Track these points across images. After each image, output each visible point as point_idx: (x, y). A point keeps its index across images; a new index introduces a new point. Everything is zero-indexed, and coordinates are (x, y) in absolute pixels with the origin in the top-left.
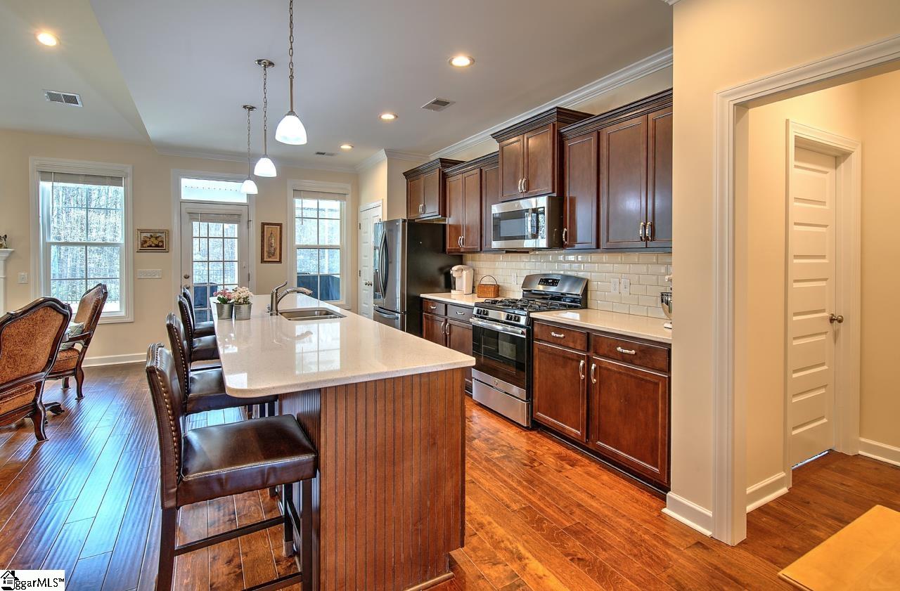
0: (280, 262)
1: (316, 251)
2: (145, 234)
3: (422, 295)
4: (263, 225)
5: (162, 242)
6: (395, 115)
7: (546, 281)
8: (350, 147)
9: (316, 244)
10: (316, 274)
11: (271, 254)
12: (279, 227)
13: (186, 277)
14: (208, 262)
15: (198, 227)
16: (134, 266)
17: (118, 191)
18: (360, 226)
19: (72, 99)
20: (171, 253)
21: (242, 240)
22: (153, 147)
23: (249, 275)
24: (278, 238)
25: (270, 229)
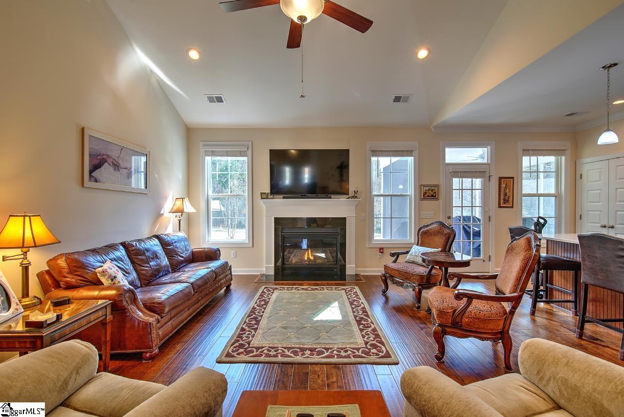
0: (512, 207)
1: (535, 198)
2: (425, 188)
4: (500, 178)
5: (435, 193)
9: (536, 193)
11: (506, 201)
12: (512, 180)
13: (449, 218)
14: (462, 207)
15: (456, 182)
16: (419, 210)
17: (410, 159)
18: (581, 176)
19: (406, 99)
20: (441, 201)
21: (485, 190)
22: (431, 127)
23: (490, 217)
24: (512, 189)
25: (505, 182)
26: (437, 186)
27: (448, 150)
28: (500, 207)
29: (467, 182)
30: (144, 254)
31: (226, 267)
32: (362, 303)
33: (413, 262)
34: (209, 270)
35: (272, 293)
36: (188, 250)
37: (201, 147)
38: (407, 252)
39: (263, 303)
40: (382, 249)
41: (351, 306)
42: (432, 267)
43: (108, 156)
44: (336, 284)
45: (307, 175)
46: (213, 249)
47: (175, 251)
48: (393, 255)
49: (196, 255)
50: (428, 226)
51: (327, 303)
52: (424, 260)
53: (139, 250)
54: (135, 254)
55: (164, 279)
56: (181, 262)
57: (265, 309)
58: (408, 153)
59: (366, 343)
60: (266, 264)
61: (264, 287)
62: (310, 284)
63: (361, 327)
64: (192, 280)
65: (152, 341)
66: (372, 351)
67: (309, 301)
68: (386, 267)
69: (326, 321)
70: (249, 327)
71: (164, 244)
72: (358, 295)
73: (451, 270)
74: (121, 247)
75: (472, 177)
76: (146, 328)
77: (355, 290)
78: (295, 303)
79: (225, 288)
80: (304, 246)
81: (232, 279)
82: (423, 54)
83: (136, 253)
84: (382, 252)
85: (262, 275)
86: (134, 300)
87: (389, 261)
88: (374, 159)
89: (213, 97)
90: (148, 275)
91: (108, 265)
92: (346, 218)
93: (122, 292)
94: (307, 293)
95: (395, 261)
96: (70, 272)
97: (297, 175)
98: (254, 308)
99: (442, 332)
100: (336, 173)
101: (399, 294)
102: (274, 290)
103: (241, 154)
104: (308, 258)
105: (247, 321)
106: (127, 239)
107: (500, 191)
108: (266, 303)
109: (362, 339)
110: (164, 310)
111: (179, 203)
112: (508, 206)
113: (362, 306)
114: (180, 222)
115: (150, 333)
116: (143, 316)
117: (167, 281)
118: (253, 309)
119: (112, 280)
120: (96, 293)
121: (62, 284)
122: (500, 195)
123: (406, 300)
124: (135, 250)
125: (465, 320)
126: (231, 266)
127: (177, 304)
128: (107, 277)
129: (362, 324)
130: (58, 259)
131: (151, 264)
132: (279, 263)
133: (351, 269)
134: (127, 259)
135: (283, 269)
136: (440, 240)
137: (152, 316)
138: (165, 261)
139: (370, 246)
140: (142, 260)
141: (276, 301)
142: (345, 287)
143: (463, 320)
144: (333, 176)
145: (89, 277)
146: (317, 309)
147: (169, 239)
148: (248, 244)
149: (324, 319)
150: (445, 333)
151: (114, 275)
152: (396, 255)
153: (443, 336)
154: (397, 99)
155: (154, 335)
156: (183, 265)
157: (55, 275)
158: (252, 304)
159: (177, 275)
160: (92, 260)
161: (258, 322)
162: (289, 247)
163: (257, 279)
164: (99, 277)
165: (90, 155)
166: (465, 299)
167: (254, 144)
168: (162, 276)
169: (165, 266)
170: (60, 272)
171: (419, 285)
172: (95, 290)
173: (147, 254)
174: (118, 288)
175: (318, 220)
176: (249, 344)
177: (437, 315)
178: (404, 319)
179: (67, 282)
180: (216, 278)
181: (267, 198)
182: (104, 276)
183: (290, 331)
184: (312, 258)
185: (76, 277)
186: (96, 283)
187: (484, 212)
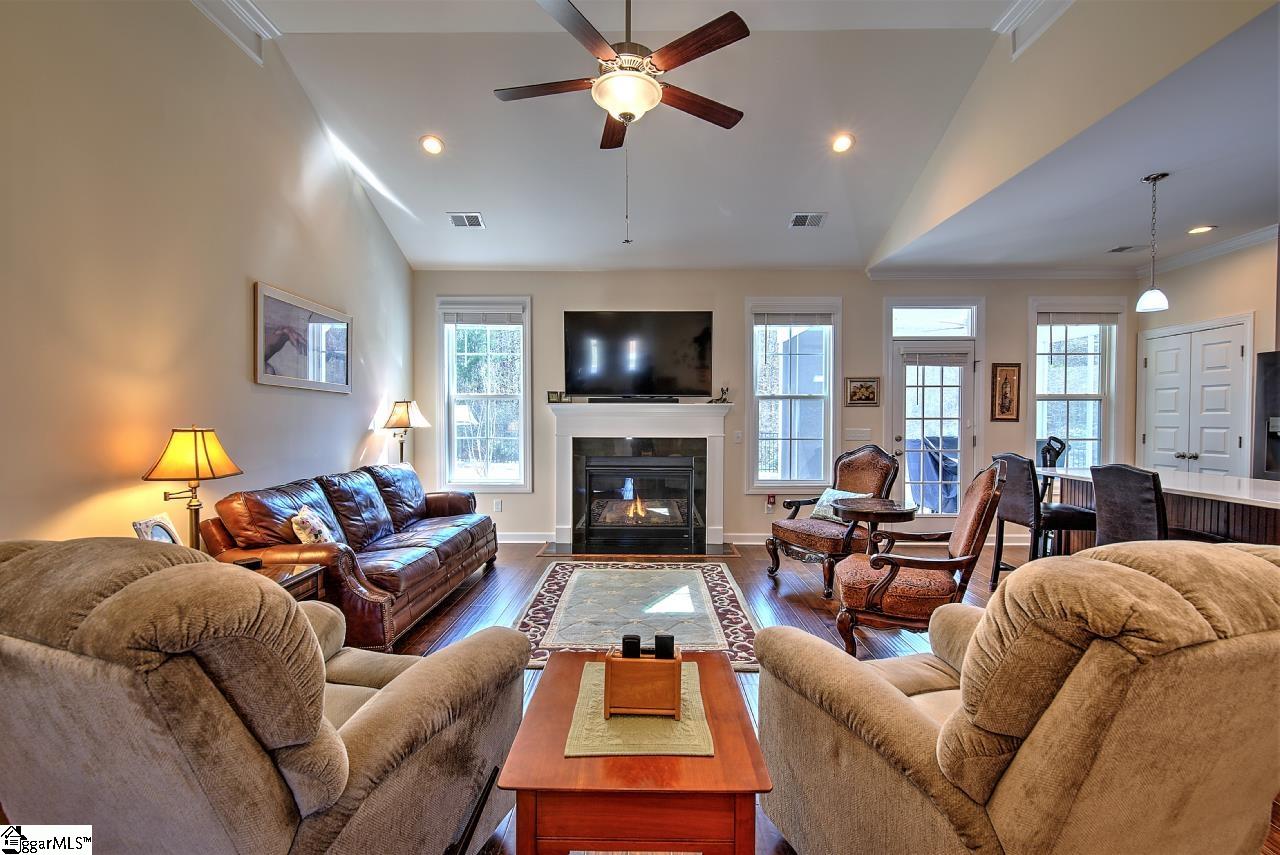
0: (1017, 420)
1: (1061, 403)
2: (854, 384)
4: (995, 366)
5: (873, 393)
8: (1208, 229)
9: (1064, 394)
11: (1005, 408)
12: (1016, 369)
13: (899, 439)
14: (923, 419)
15: (912, 373)
16: (841, 425)
17: (827, 330)
18: (1146, 363)
19: (816, 221)
20: (883, 407)
21: (966, 389)
22: (866, 270)
23: (974, 438)
24: (1016, 386)
25: (1004, 373)
26: (877, 380)
27: (898, 314)
28: (993, 419)
29: (932, 373)
30: (351, 499)
31: (486, 528)
32: (731, 588)
33: (824, 519)
34: (461, 529)
35: (571, 572)
36: (419, 496)
37: (438, 306)
38: (815, 501)
39: (556, 587)
40: (774, 496)
41: (711, 593)
42: (855, 526)
43: (291, 330)
44: (686, 560)
45: (633, 355)
46: (463, 494)
47: (400, 497)
48: (788, 505)
49: (433, 506)
50: (851, 453)
51: (670, 588)
52: (836, 511)
53: (344, 491)
54: (337, 498)
55: (385, 542)
56: (410, 516)
57: (559, 596)
58: (824, 318)
59: (731, 644)
60: (558, 523)
61: (554, 563)
62: (639, 560)
63: (725, 622)
64: (435, 544)
65: (384, 633)
66: (739, 654)
67: (637, 585)
68: (776, 528)
69: (667, 614)
70: (535, 621)
71: (382, 483)
72: (724, 577)
73: (882, 527)
74: (317, 486)
75: (942, 363)
76: (375, 611)
77: (719, 569)
78: (612, 588)
79: (485, 564)
80: (628, 494)
81: (496, 548)
82: (842, 143)
83: (341, 496)
84: (773, 503)
85: (550, 545)
86: (354, 569)
87: (782, 518)
88: (758, 330)
89: (462, 217)
90: (360, 534)
91: (306, 513)
92: (706, 439)
93: (336, 555)
94: (633, 573)
95: (793, 517)
96: (252, 522)
97: (613, 356)
98: (540, 595)
99: (852, 620)
100: (692, 351)
101: (799, 576)
102: (573, 568)
103: (512, 320)
104: (636, 514)
105: (530, 613)
106: (325, 473)
107: (993, 389)
108: (562, 588)
109: (725, 639)
110: (398, 586)
111: (401, 410)
112: (1009, 417)
113: (731, 592)
114: (402, 444)
115: (382, 620)
116: (368, 594)
117: (392, 545)
118: (538, 595)
119: (316, 536)
120: (294, 556)
121: (239, 541)
122: (993, 397)
123: (810, 584)
124: (339, 490)
125: (887, 600)
126: (494, 526)
127: (417, 579)
128: (308, 531)
129: (728, 618)
130: (232, 501)
131: (364, 515)
132: (582, 524)
133: (714, 534)
134: (329, 507)
135: (590, 533)
136: (872, 479)
137: (382, 595)
138: (384, 514)
139: (751, 491)
140: (349, 508)
141: (577, 586)
142: (702, 564)
143: (884, 601)
144: (685, 356)
145: (280, 529)
146: (650, 598)
147: (387, 474)
148: (525, 486)
149: (663, 611)
150: (856, 622)
151: (318, 529)
152: (794, 506)
153: (852, 627)
154: (800, 221)
155: (387, 624)
156: (412, 521)
157: (228, 526)
158: (537, 589)
159: (405, 536)
160: (279, 503)
161: (549, 615)
162: (600, 496)
163: (542, 550)
164: (296, 531)
165: (267, 330)
166: (887, 568)
167: (534, 301)
168: (381, 538)
169: (386, 522)
170: (237, 522)
171: (830, 556)
172: (293, 551)
173: (358, 499)
174: (329, 548)
175: (654, 441)
176: (537, 644)
177: (845, 593)
178: (799, 613)
179: (248, 538)
180: (472, 544)
181: (560, 401)
182: (304, 529)
183: (605, 627)
184: (642, 514)
185: (261, 530)
186: (292, 540)
187: (963, 428)
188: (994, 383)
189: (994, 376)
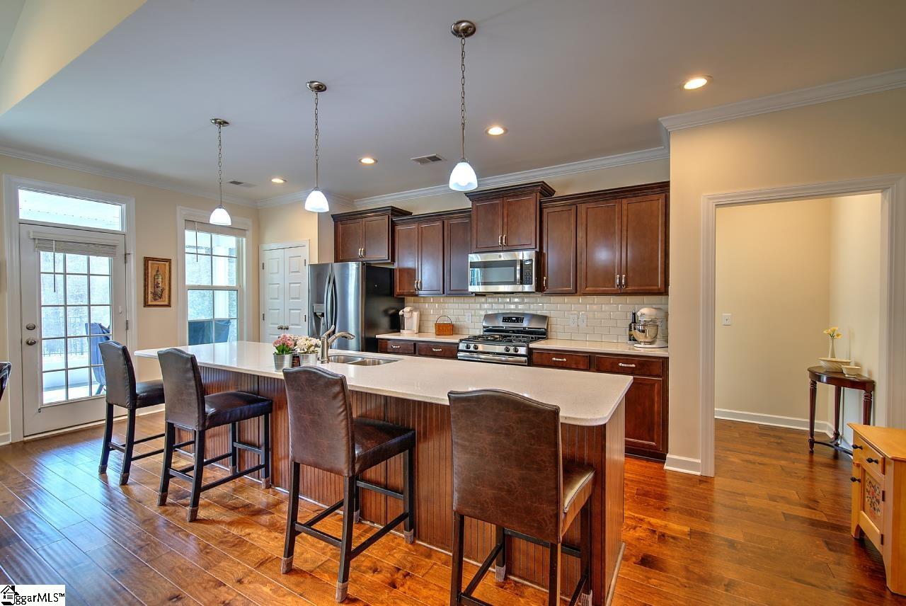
0: (169, 305)
1: (208, 293)
3: (377, 336)
4: (147, 260)
6: (375, 160)
7: (507, 319)
8: (281, 181)
9: (210, 285)
10: (209, 318)
11: (157, 296)
12: (167, 264)
13: (32, 328)
14: (66, 306)
15: (48, 259)
18: (263, 266)
23: (127, 323)
24: (167, 276)
25: (156, 266)
28: (146, 305)
29: (76, 262)
75: (88, 253)
107: (146, 279)
112: (162, 303)
122: (146, 286)
187: (115, 314)
188: (146, 274)
189: (146, 269)
